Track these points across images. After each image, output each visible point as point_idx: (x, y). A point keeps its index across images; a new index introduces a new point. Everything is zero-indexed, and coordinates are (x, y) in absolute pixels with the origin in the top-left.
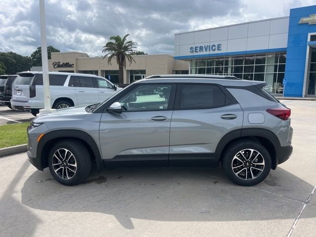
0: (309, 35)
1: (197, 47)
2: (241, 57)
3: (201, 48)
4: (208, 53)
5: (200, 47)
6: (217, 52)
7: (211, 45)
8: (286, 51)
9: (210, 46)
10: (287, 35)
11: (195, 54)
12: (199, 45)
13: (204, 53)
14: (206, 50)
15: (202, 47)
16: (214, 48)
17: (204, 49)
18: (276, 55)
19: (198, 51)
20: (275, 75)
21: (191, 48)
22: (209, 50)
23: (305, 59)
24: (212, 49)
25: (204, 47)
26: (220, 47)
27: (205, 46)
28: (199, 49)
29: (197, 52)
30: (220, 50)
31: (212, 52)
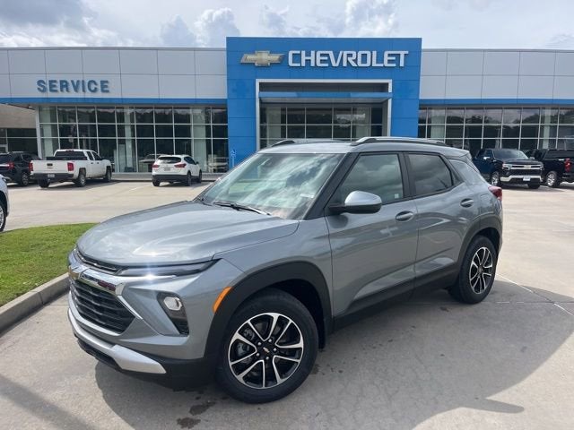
0: (258, 81)
1: (55, 81)
2: (148, 108)
3: (64, 85)
4: (80, 95)
5: (62, 82)
6: (99, 95)
7: (87, 82)
8: (226, 105)
9: (83, 81)
10: (225, 78)
11: (50, 95)
12: (58, 78)
13: (72, 94)
14: (76, 89)
15: (66, 82)
16: (93, 87)
17: (71, 87)
18: (206, 108)
19: (59, 89)
20: (208, 142)
21: (40, 82)
22: (84, 91)
23: (255, 118)
24: (90, 89)
25: (70, 82)
26: (106, 86)
27: (72, 81)
28: (58, 85)
29: (56, 91)
30: (108, 91)
31: (89, 95)
